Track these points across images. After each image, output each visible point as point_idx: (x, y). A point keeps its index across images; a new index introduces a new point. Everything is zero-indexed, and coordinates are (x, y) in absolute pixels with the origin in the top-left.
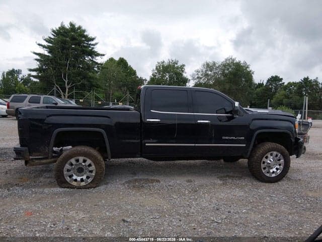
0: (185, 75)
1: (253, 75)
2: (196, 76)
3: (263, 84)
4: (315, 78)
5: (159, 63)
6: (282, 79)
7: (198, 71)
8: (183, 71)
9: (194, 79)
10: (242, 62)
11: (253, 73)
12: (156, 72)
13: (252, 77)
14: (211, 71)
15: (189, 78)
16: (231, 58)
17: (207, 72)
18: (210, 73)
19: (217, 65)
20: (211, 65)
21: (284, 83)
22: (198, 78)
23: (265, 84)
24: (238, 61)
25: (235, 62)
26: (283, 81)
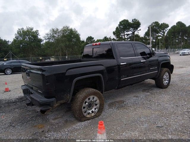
0: (39, 37)
1: (80, 36)
2: (47, 38)
3: (84, 41)
4: (110, 37)
5: (19, 29)
6: (93, 38)
7: (47, 34)
8: (38, 35)
9: (46, 39)
10: (73, 29)
11: (80, 35)
12: (18, 35)
13: (79, 37)
14: (56, 34)
15: (43, 39)
16: (66, 27)
17: (54, 35)
18: (55, 35)
19: (59, 31)
20: (55, 30)
21: (95, 40)
22: (48, 38)
23: (85, 41)
24: (70, 28)
25: (69, 29)
26: (94, 39)
